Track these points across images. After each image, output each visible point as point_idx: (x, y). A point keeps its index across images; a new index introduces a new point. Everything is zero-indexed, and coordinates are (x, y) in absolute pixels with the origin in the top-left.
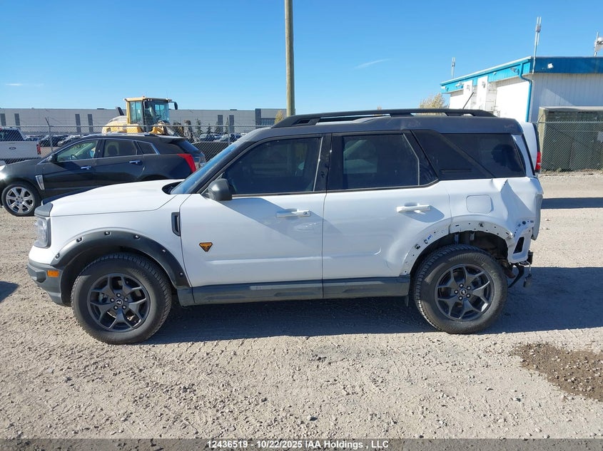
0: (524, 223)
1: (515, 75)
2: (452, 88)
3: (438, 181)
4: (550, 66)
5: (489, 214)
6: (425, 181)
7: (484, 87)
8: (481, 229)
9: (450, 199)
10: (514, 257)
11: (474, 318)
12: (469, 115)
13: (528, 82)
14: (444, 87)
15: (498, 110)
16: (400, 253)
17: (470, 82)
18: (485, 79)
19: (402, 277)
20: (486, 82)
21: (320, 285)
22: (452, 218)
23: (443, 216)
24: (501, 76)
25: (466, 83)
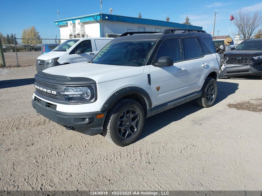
1: (94, 20)
2: (61, 24)
3: (205, 55)
4: (107, 18)
7: (79, 24)
8: (215, 71)
11: (212, 101)
13: (99, 24)
14: (57, 23)
15: (86, 34)
17: (71, 22)
18: (79, 21)
20: (80, 22)
22: (211, 68)
24: (87, 20)
25: (69, 22)
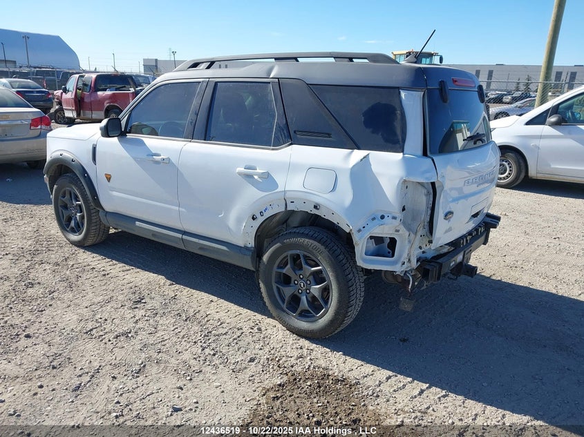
0: (382, 217)
3: (291, 144)
5: (328, 196)
6: (277, 143)
8: (315, 212)
9: (290, 168)
10: (365, 261)
11: (309, 319)
12: (366, 61)
16: (239, 221)
19: (246, 248)
21: (180, 236)
22: (285, 192)
23: (277, 186)
